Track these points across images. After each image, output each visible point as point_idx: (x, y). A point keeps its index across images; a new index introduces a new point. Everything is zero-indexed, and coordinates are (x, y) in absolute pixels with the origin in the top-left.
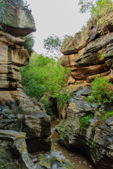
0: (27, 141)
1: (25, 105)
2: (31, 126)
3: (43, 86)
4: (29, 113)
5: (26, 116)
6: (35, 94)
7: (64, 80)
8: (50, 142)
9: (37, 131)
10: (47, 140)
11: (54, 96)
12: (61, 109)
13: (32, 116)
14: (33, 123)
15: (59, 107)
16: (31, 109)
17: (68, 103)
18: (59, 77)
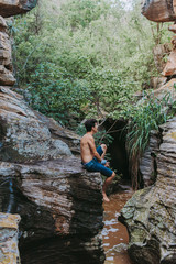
1: (23, 136)
2: (40, 198)
5: (25, 169)
7: (149, 66)
10: (90, 246)
18: (136, 57)
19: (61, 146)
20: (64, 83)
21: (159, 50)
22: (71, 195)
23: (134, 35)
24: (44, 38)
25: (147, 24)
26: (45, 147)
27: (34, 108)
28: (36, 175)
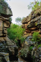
0: (9, 57)
2: (11, 50)
3: (15, 35)
4: (10, 46)
5: (9, 47)
6: (12, 38)
7: (23, 33)
8: (18, 57)
9: (13, 52)
10: (17, 56)
11: (19, 39)
12: (22, 44)
13: (11, 47)
14: (12, 49)
15: (21, 43)
16: (11, 44)
17: (24, 42)
18: (21, 32)
21: (24, 31)
25: (22, 28)
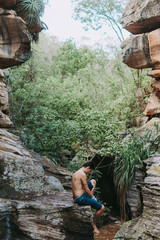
1: (19, 174)
2: (35, 232)
19: (54, 182)
20: (56, 124)
22: (63, 228)
23: (117, 80)
24: (38, 86)
26: (39, 183)
27: (28, 148)
28: (31, 210)
